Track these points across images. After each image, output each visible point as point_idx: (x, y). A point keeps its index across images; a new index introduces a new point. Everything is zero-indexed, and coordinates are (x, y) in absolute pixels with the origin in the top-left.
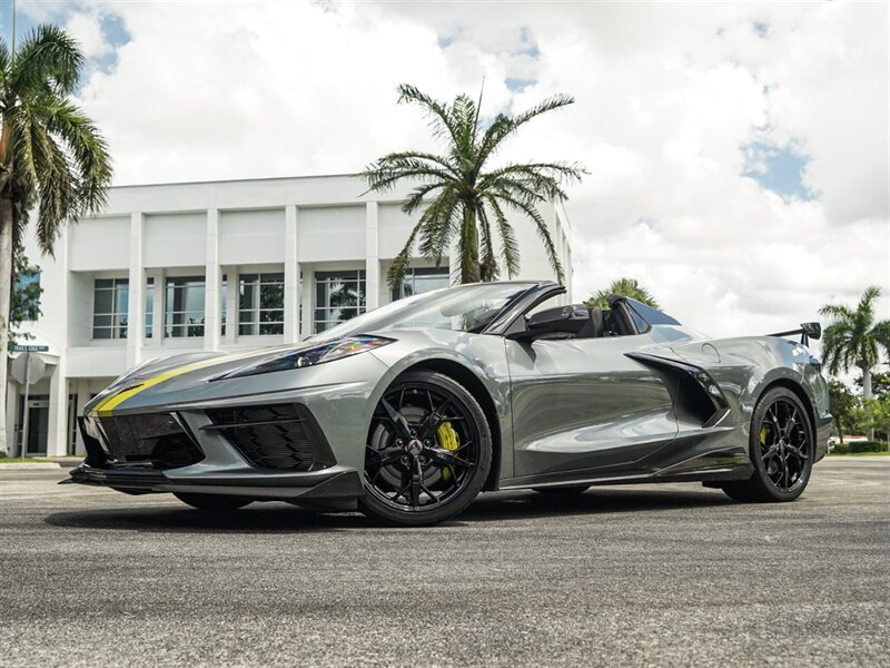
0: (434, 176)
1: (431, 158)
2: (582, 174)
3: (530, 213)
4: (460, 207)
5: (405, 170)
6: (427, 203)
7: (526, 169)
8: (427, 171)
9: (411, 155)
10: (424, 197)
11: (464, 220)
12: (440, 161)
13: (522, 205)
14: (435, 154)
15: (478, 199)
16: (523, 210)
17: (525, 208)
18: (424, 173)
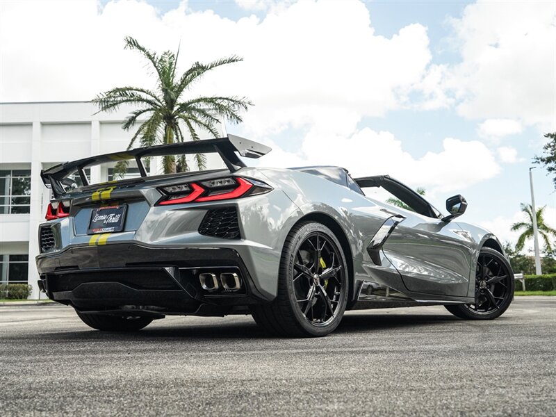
0: (145, 103)
1: (142, 91)
2: (248, 106)
3: (211, 131)
4: (162, 125)
5: (125, 98)
6: (139, 122)
7: (211, 100)
8: (140, 100)
9: (128, 89)
10: (138, 118)
11: (166, 134)
12: (149, 93)
13: (205, 125)
14: (145, 89)
15: (175, 120)
16: (206, 128)
17: (207, 127)
18: (138, 100)
